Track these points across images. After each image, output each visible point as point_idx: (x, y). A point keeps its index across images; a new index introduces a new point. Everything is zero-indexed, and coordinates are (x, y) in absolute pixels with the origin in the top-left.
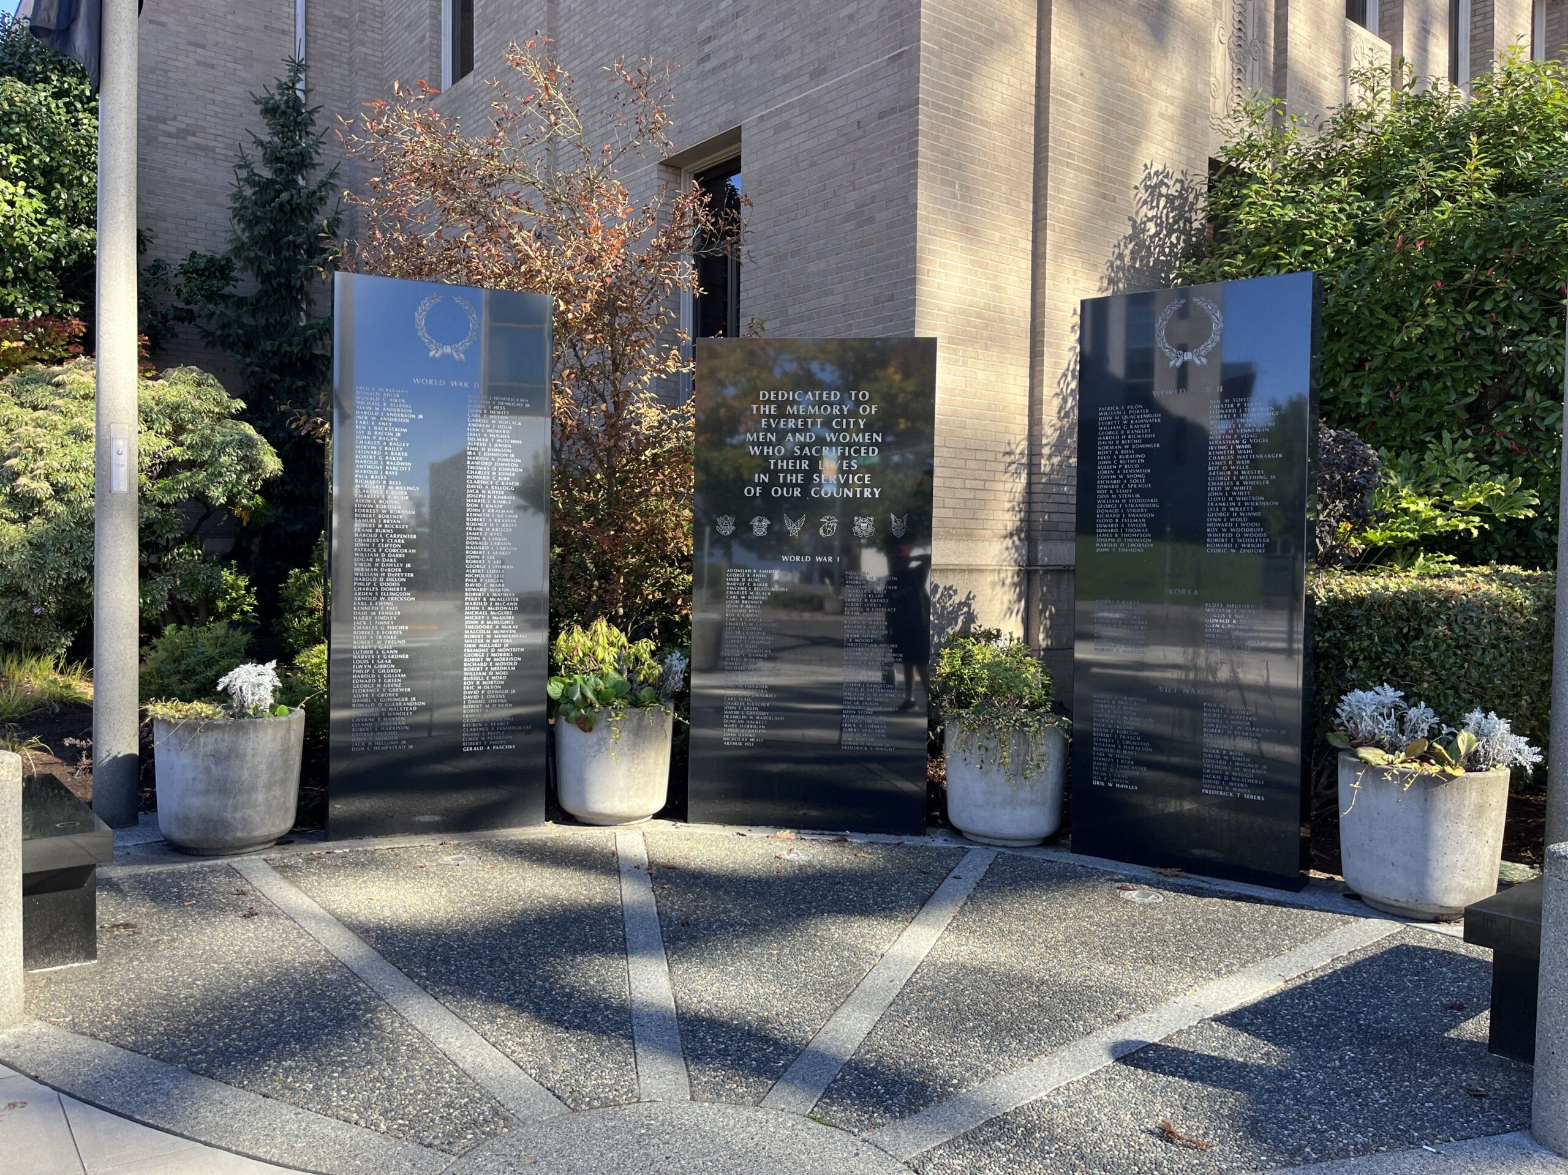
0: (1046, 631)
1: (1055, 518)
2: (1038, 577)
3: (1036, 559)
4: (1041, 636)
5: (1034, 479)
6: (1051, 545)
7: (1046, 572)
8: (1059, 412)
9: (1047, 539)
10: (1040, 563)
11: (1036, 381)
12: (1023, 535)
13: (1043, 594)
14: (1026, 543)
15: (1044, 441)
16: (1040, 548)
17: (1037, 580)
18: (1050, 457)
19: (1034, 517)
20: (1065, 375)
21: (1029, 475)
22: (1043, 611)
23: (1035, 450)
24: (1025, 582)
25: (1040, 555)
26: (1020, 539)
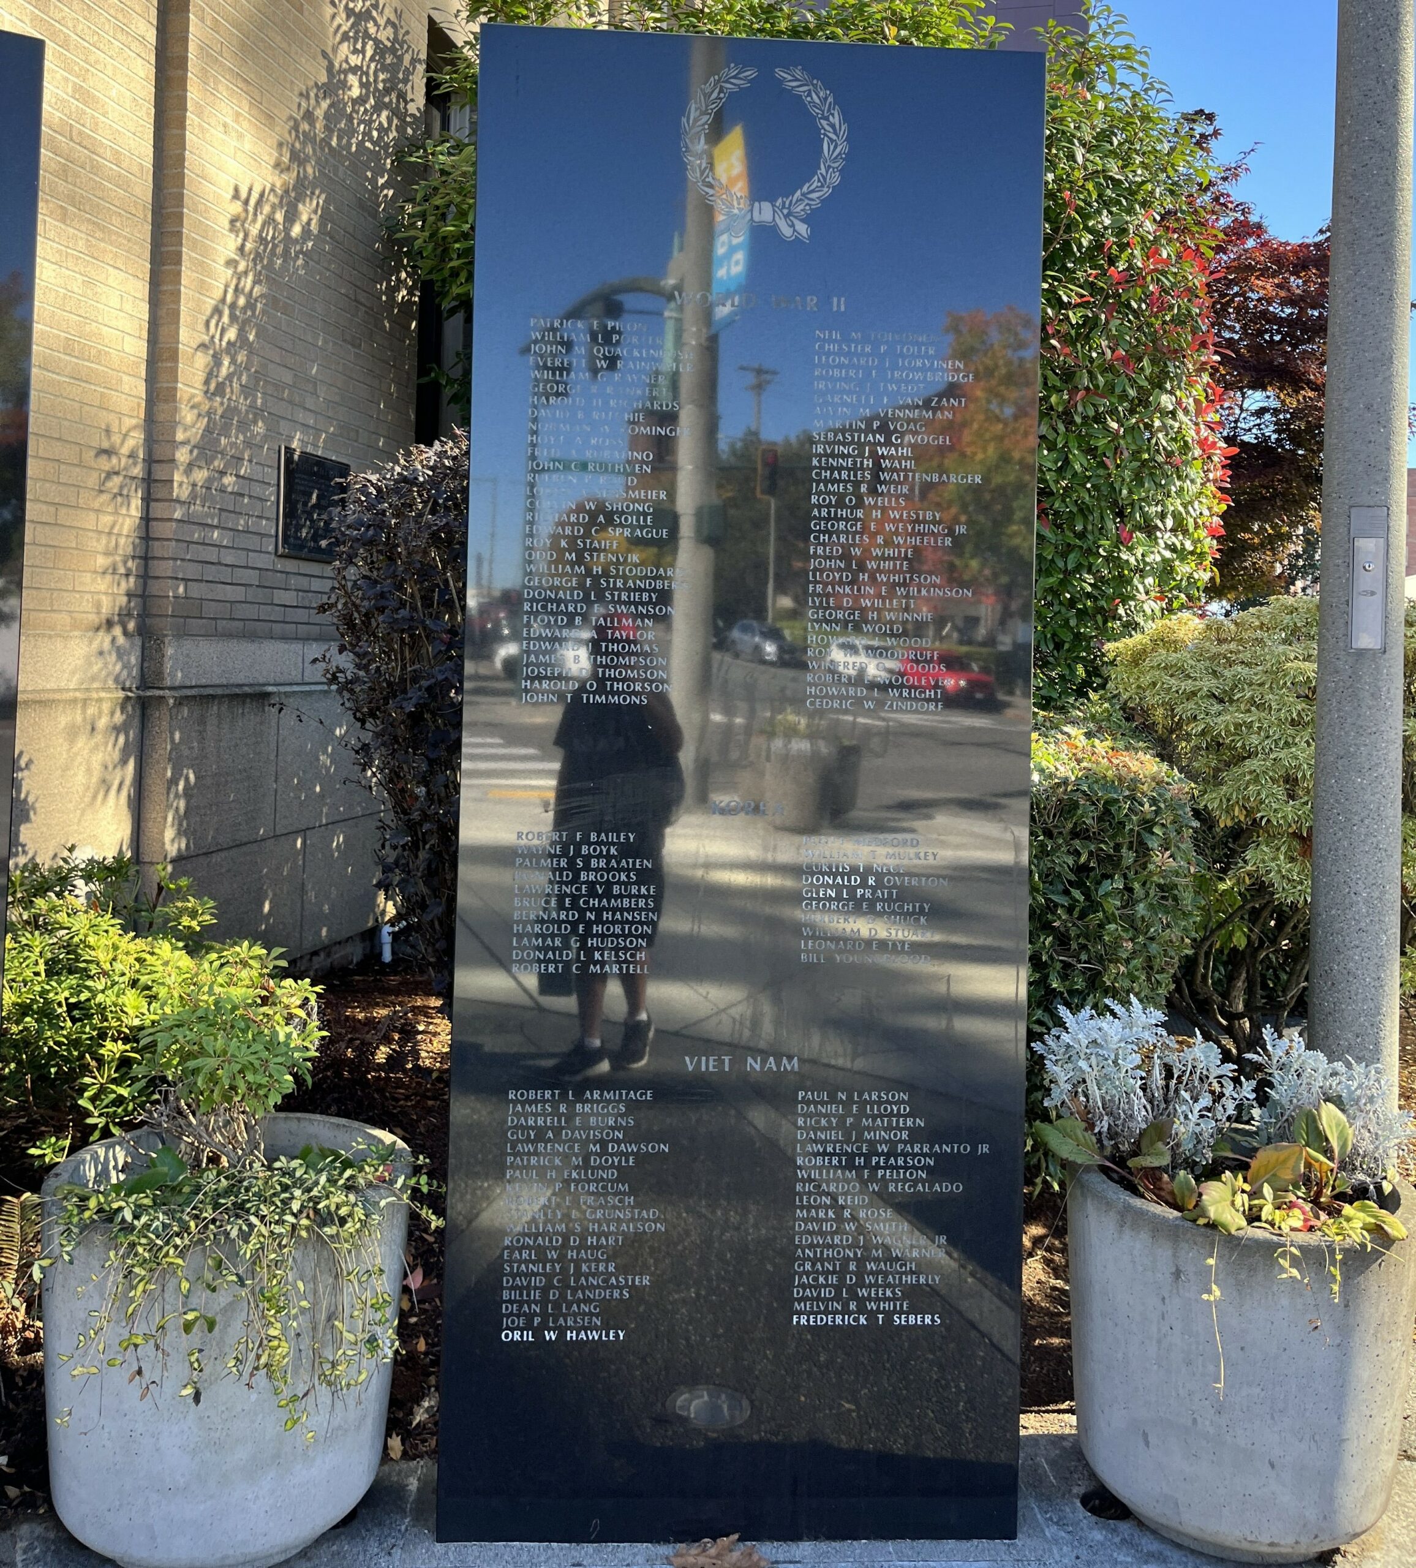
0: (179, 820)
1: (196, 590)
2: (164, 710)
3: (160, 674)
4: (169, 833)
5: (158, 509)
6: (188, 644)
7: (180, 702)
8: (207, 382)
9: (182, 634)
10: (168, 682)
11: (162, 312)
12: (131, 626)
13: (175, 747)
14: (138, 641)
15: (180, 436)
16: (170, 651)
17: (161, 719)
18: (190, 467)
19: (154, 588)
20: (217, 311)
21: (147, 500)
22: (174, 781)
23: (160, 452)
24: (136, 722)
25: (168, 666)
26: (125, 633)
